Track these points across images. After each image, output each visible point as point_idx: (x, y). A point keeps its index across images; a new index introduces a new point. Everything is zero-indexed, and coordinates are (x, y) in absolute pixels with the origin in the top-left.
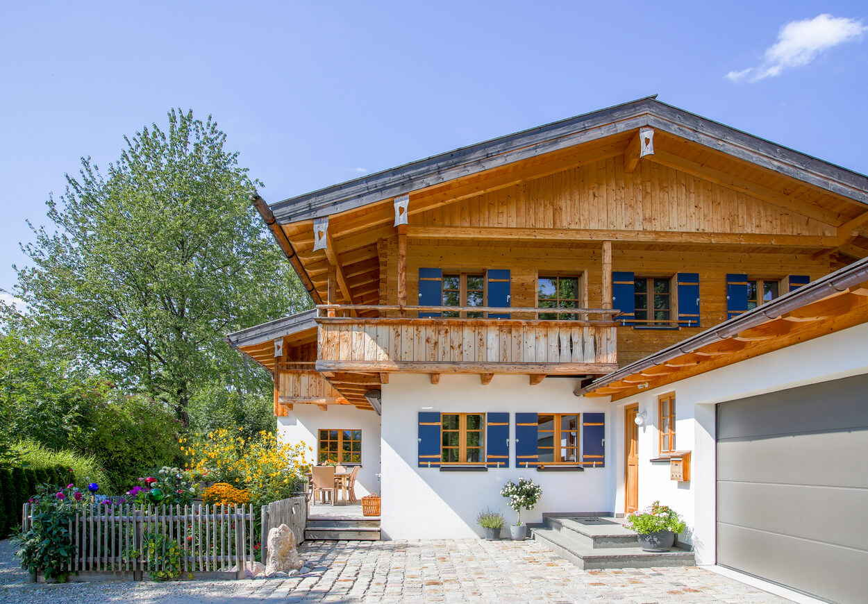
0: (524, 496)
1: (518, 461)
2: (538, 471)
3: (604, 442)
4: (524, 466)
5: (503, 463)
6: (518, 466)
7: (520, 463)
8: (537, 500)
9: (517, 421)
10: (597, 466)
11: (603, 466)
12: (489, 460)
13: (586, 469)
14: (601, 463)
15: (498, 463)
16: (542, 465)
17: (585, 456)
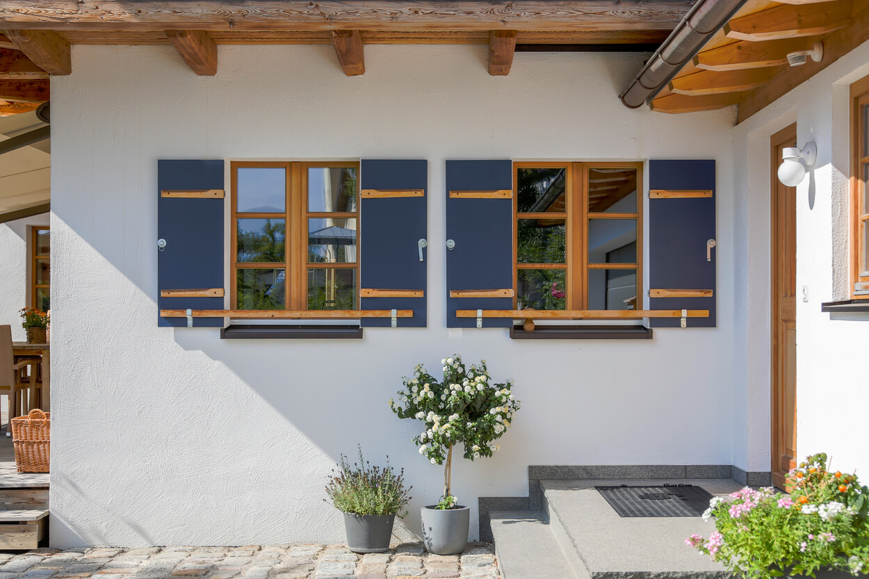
0: (455, 416)
1: (453, 306)
2: (513, 336)
3: (713, 250)
4: (470, 323)
5: (409, 314)
6: (453, 321)
7: (461, 314)
8: (498, 429)
9: (451, 185)
10: (692, 323)
11: (710, 322)
12: (369, 304)
13: (659, 333)
14: (705, 314)
15: (394, 314)
16: (529, 320)
17: (656, 293)
